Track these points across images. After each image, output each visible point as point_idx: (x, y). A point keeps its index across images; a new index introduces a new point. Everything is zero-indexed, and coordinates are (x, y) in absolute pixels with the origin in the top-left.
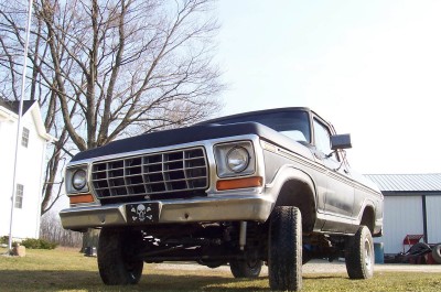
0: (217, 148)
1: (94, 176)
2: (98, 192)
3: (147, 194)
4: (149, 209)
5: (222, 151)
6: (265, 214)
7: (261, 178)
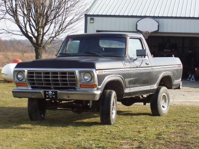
0: (80, 72)
1: (28, 76)
2: (30, 83)
3: (52, 86)
4: (53, 93)
5: (82, 74)
6: (97, 98)
7: (96, 85)
